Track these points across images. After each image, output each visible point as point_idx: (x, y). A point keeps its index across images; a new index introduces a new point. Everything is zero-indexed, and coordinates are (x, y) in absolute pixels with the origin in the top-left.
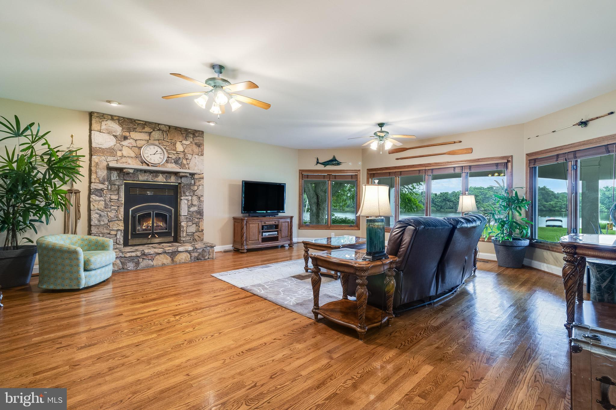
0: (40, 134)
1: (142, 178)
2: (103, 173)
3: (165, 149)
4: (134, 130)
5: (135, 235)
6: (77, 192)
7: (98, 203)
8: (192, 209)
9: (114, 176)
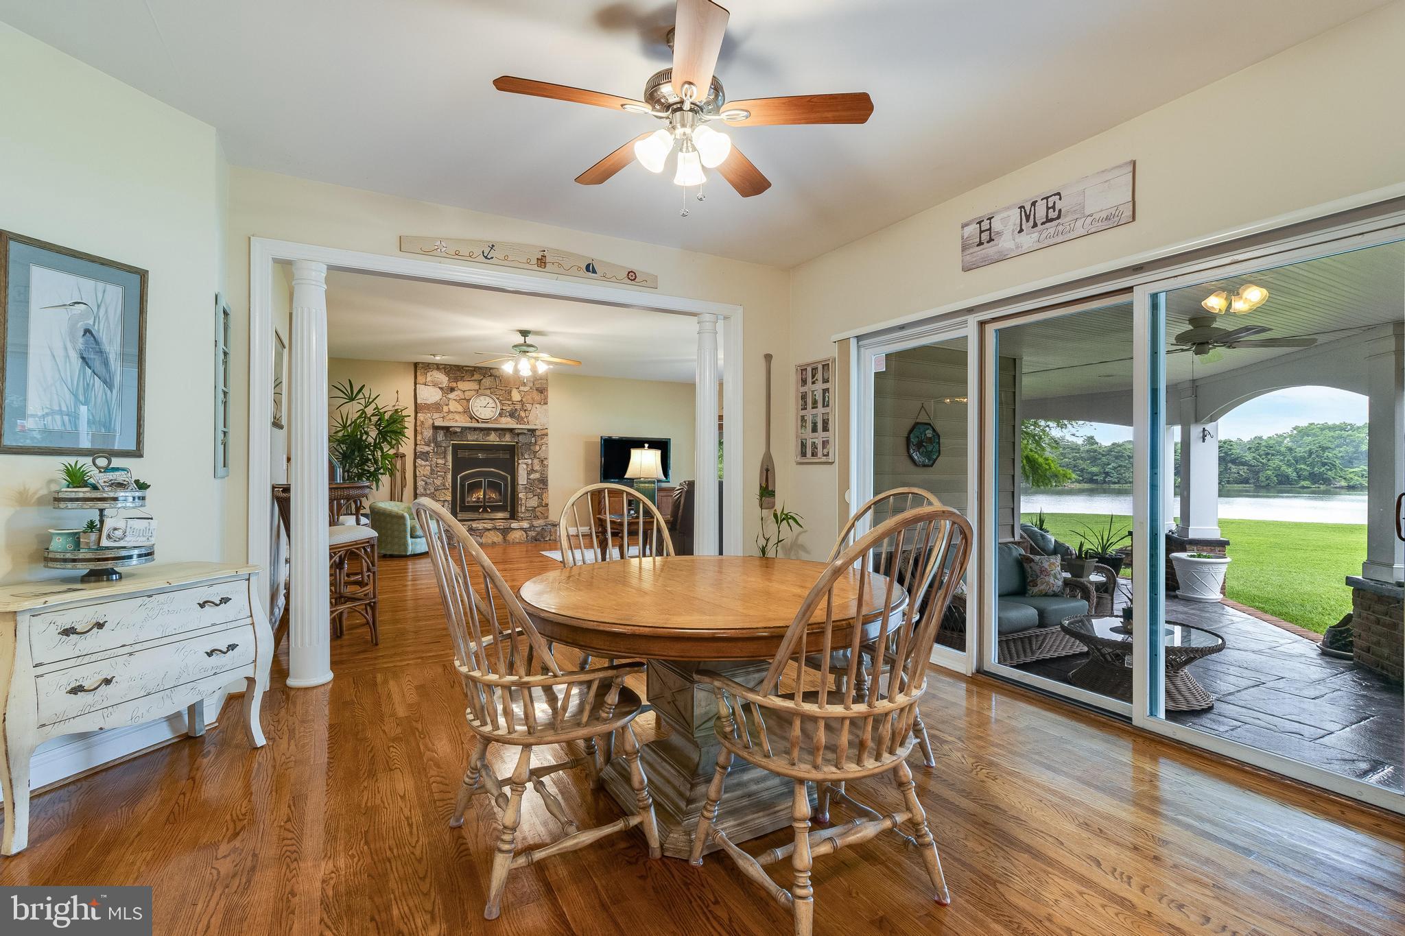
0: (373, 397)
1: (472, 439)
2: (428, 433)
3: (498, 399)
4: (462, 379)
5: (465, 508)
6: (403, 456)
7: (424, 468)
8: (532, 476)
9: (441, 436)
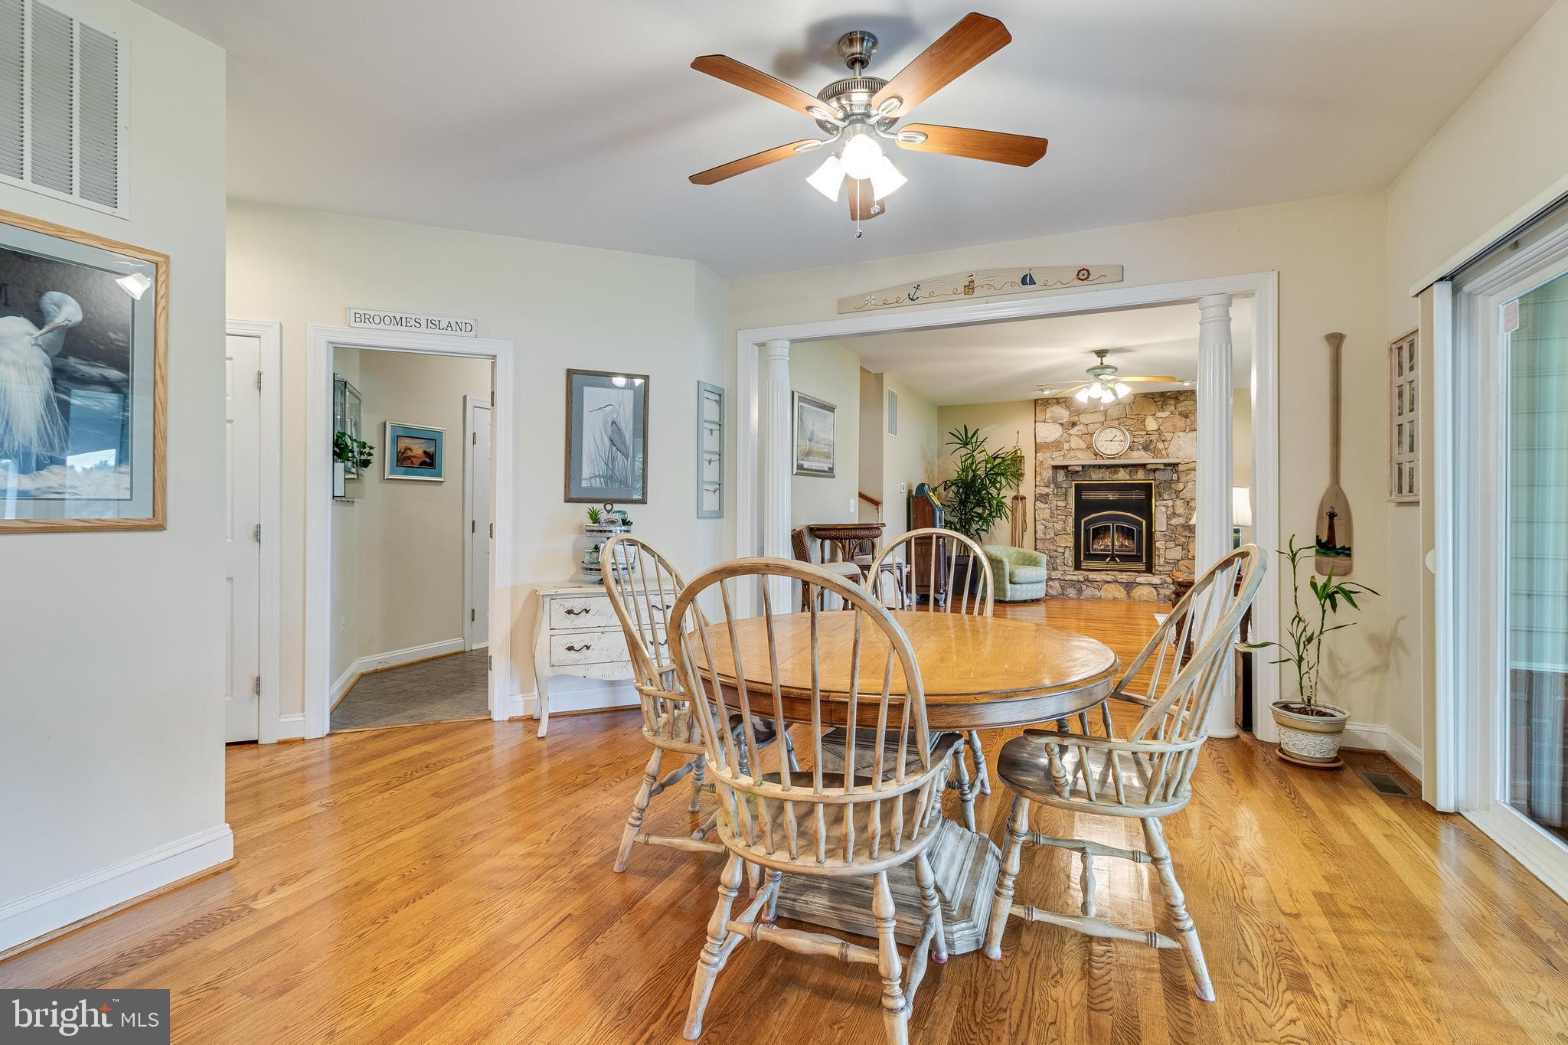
1: (1096, 477)
2: (1048, 474)
3: (1128, 430)
4: (1085, 411)
5: (1090, 557)
6: (1023, 498)
7: (1044, 511)
8: (1173, 522)
9: (1061, 476)
